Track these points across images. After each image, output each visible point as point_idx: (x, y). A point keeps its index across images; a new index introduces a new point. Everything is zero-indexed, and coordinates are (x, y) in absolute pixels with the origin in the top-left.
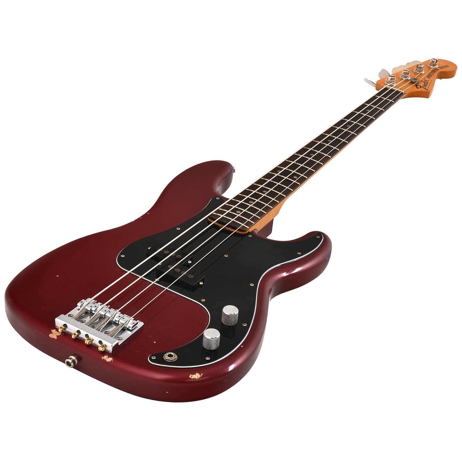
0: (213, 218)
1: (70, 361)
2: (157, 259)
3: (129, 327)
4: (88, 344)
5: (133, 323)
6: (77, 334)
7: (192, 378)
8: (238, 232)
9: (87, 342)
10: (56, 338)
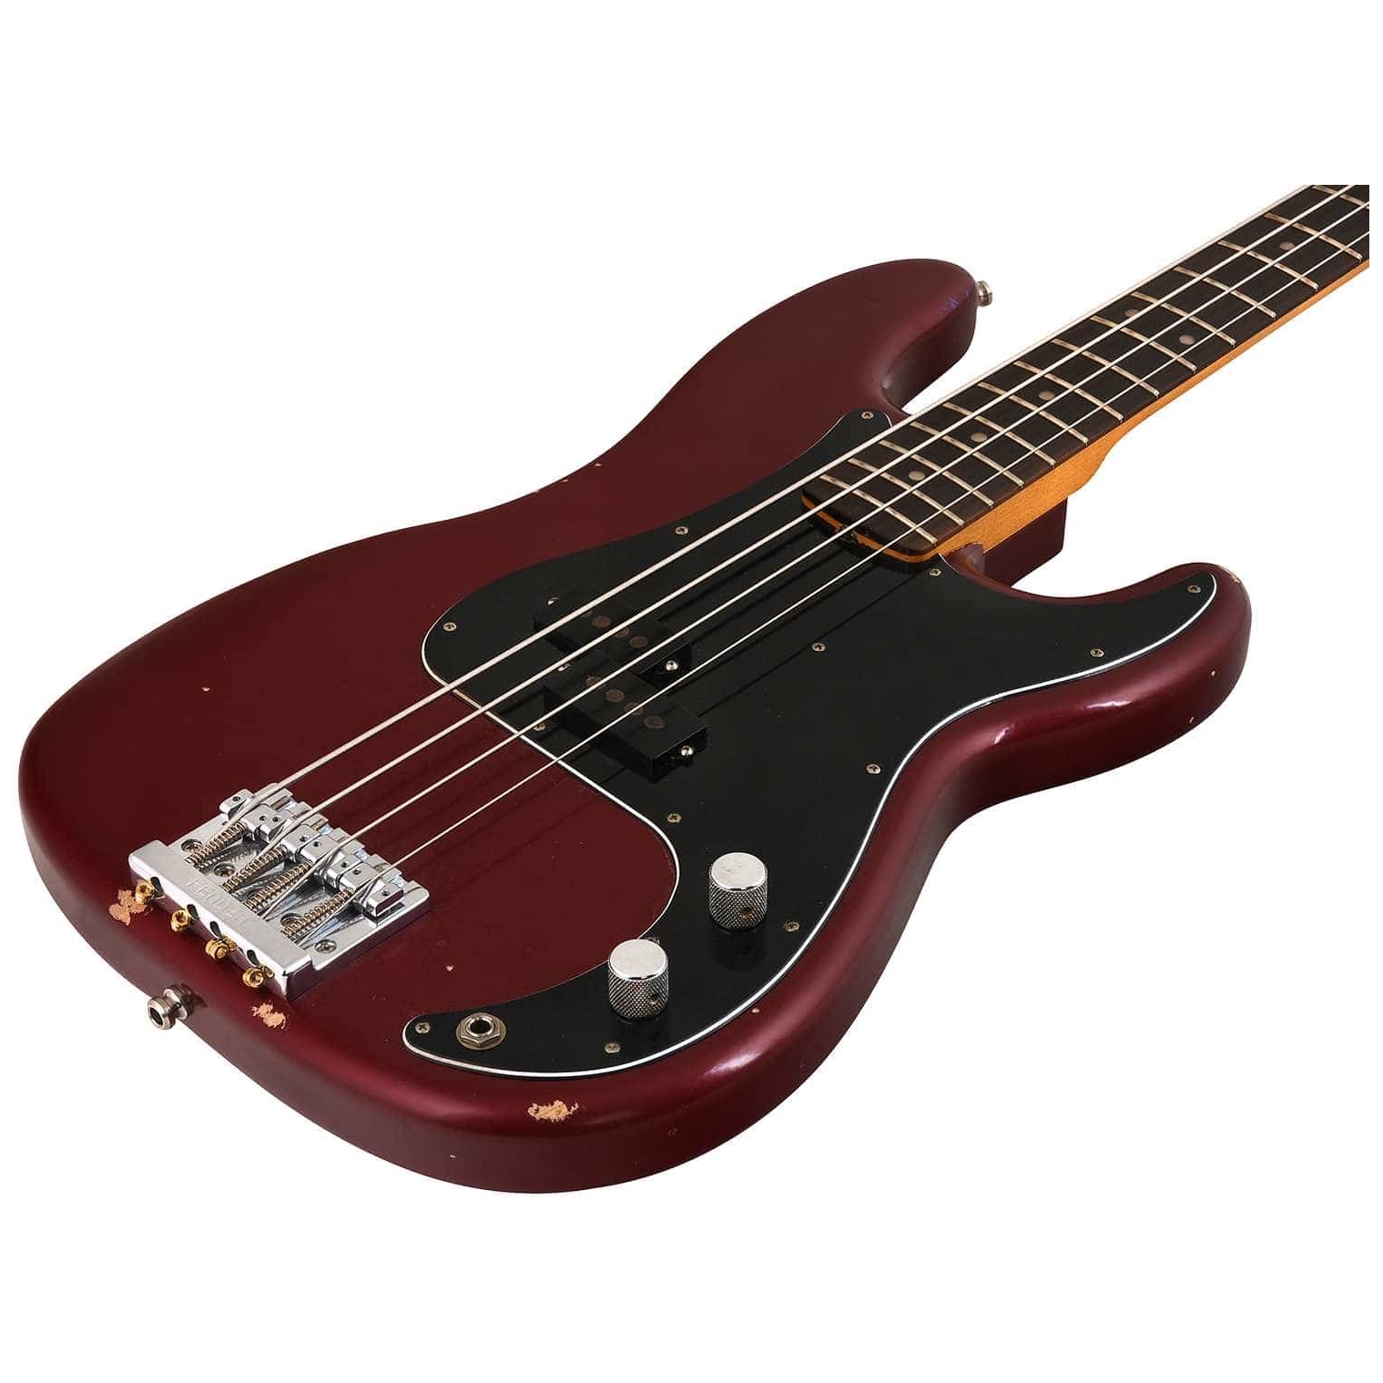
0: (813, 493)
2: (562, 643)
3: (370, 905)
5: (384, 894)
6: (187, 916)
7: (538, 1117)
8: (893, 554)
9: (212, 948)
10: (128, 920)
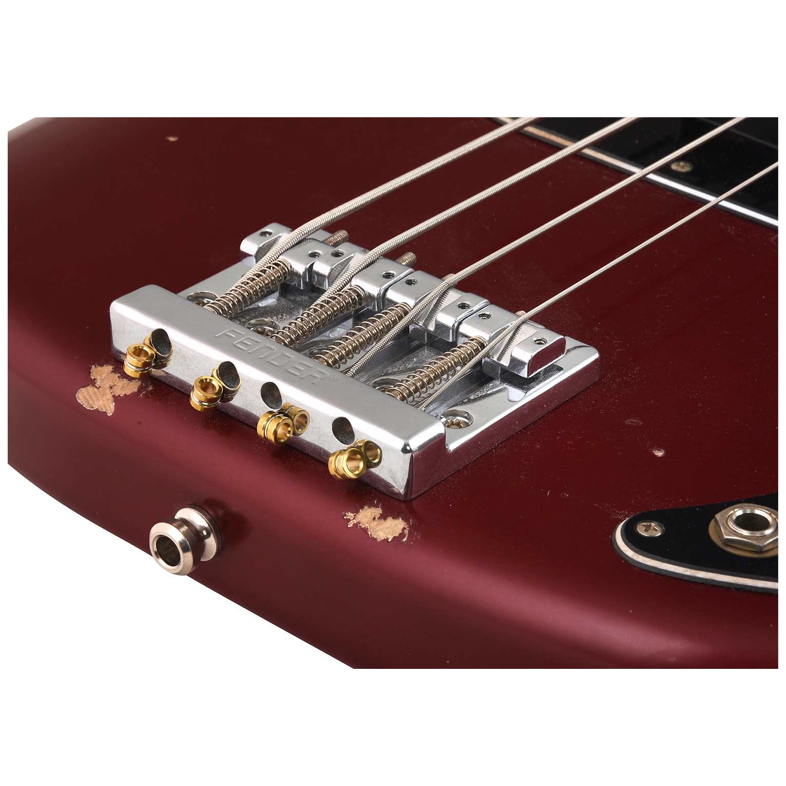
1: (176, 535)
3: (515, 362)
4: (272, 438)
5: (539, 342)
6: (217, 383)
9: (268, 428)
10: (109, 408)
